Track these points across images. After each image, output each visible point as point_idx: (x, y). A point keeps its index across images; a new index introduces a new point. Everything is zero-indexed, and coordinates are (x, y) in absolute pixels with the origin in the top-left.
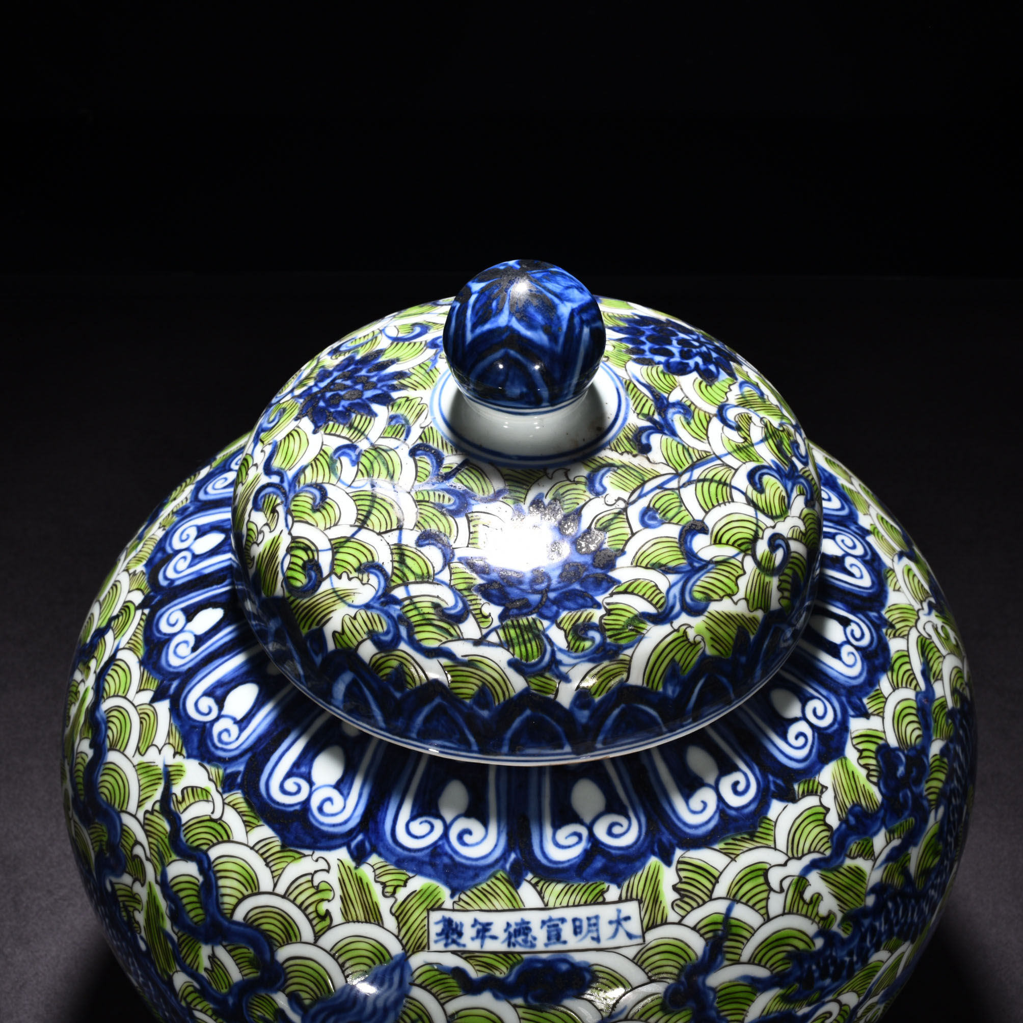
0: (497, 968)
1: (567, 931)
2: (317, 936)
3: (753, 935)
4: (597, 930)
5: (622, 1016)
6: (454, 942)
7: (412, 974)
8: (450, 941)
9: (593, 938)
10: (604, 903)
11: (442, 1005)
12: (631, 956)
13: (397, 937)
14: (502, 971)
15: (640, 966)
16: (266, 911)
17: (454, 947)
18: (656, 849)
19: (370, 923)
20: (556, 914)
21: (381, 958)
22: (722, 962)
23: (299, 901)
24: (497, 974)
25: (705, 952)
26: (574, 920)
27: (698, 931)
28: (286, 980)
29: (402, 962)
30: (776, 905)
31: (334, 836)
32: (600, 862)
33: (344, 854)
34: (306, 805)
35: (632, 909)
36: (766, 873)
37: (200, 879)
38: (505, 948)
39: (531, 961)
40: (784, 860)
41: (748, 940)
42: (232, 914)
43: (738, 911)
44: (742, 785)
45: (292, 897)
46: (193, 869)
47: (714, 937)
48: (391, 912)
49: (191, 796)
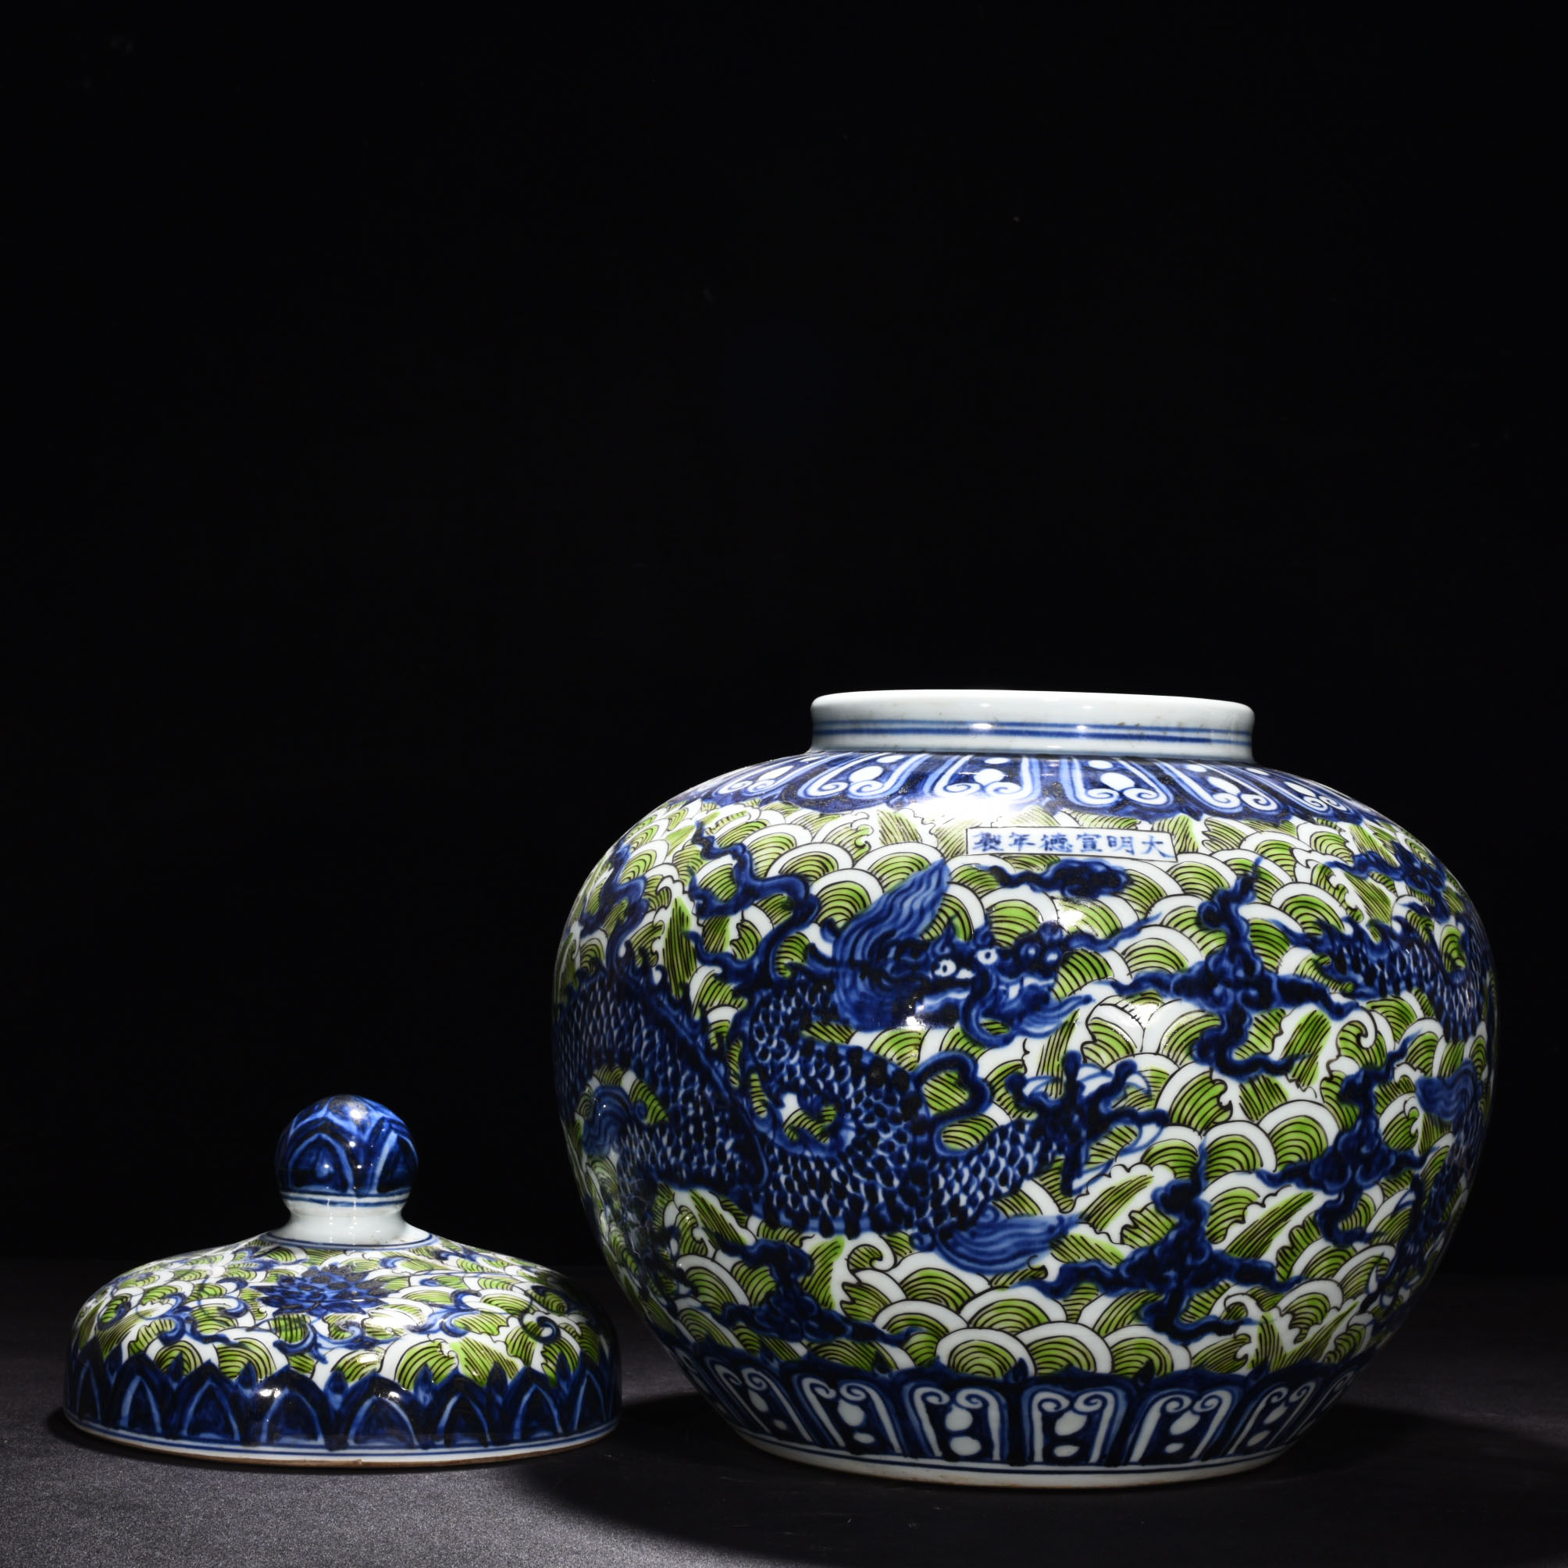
0: (1034, 866)
1: (1102, 844)
2: (855, 862)
3: (1282, 887)
4: (1131, 846)
5: (1158, 922)
6: (992, 847)
7: (950, 874)
8: (988, 847)
9: (1128, 851)
10: (1136, 829)
11: (980, 899)
12: (1166, 870)
13: (936, 848)
14: (1039, 869)
15: (1174, 878)
16: (801, 860)
17: (992, 851)
18: (1184, 810)
19: (909, 842)
20: (1091, 832)
21: (920, 865)
22: (1253, 898)
23: (836, 842)
24: (1035, 870)
25: (1236, 885)
26: (1109, 837)
27: (1229, 866)
28: (820, 909)
29: (940, 867)
30: (1303, 874)
31: (873, 801)
32: (1131, 809)
33: (884, 807)
34: (845, 792)
35: (1164, 838)
36: (1291, 850)
37: (734, 862)
38: (1042, 851)
39: (1068, 861)
40: (1309, 849)
41: (1278, 890)
42: (766, 874)
43: (1266, 865)
44: (1263, 801)
45: (830, 841)
46: (728, 860)
47: (1245, 875)
48: (930, 833)
49: (725, 821)
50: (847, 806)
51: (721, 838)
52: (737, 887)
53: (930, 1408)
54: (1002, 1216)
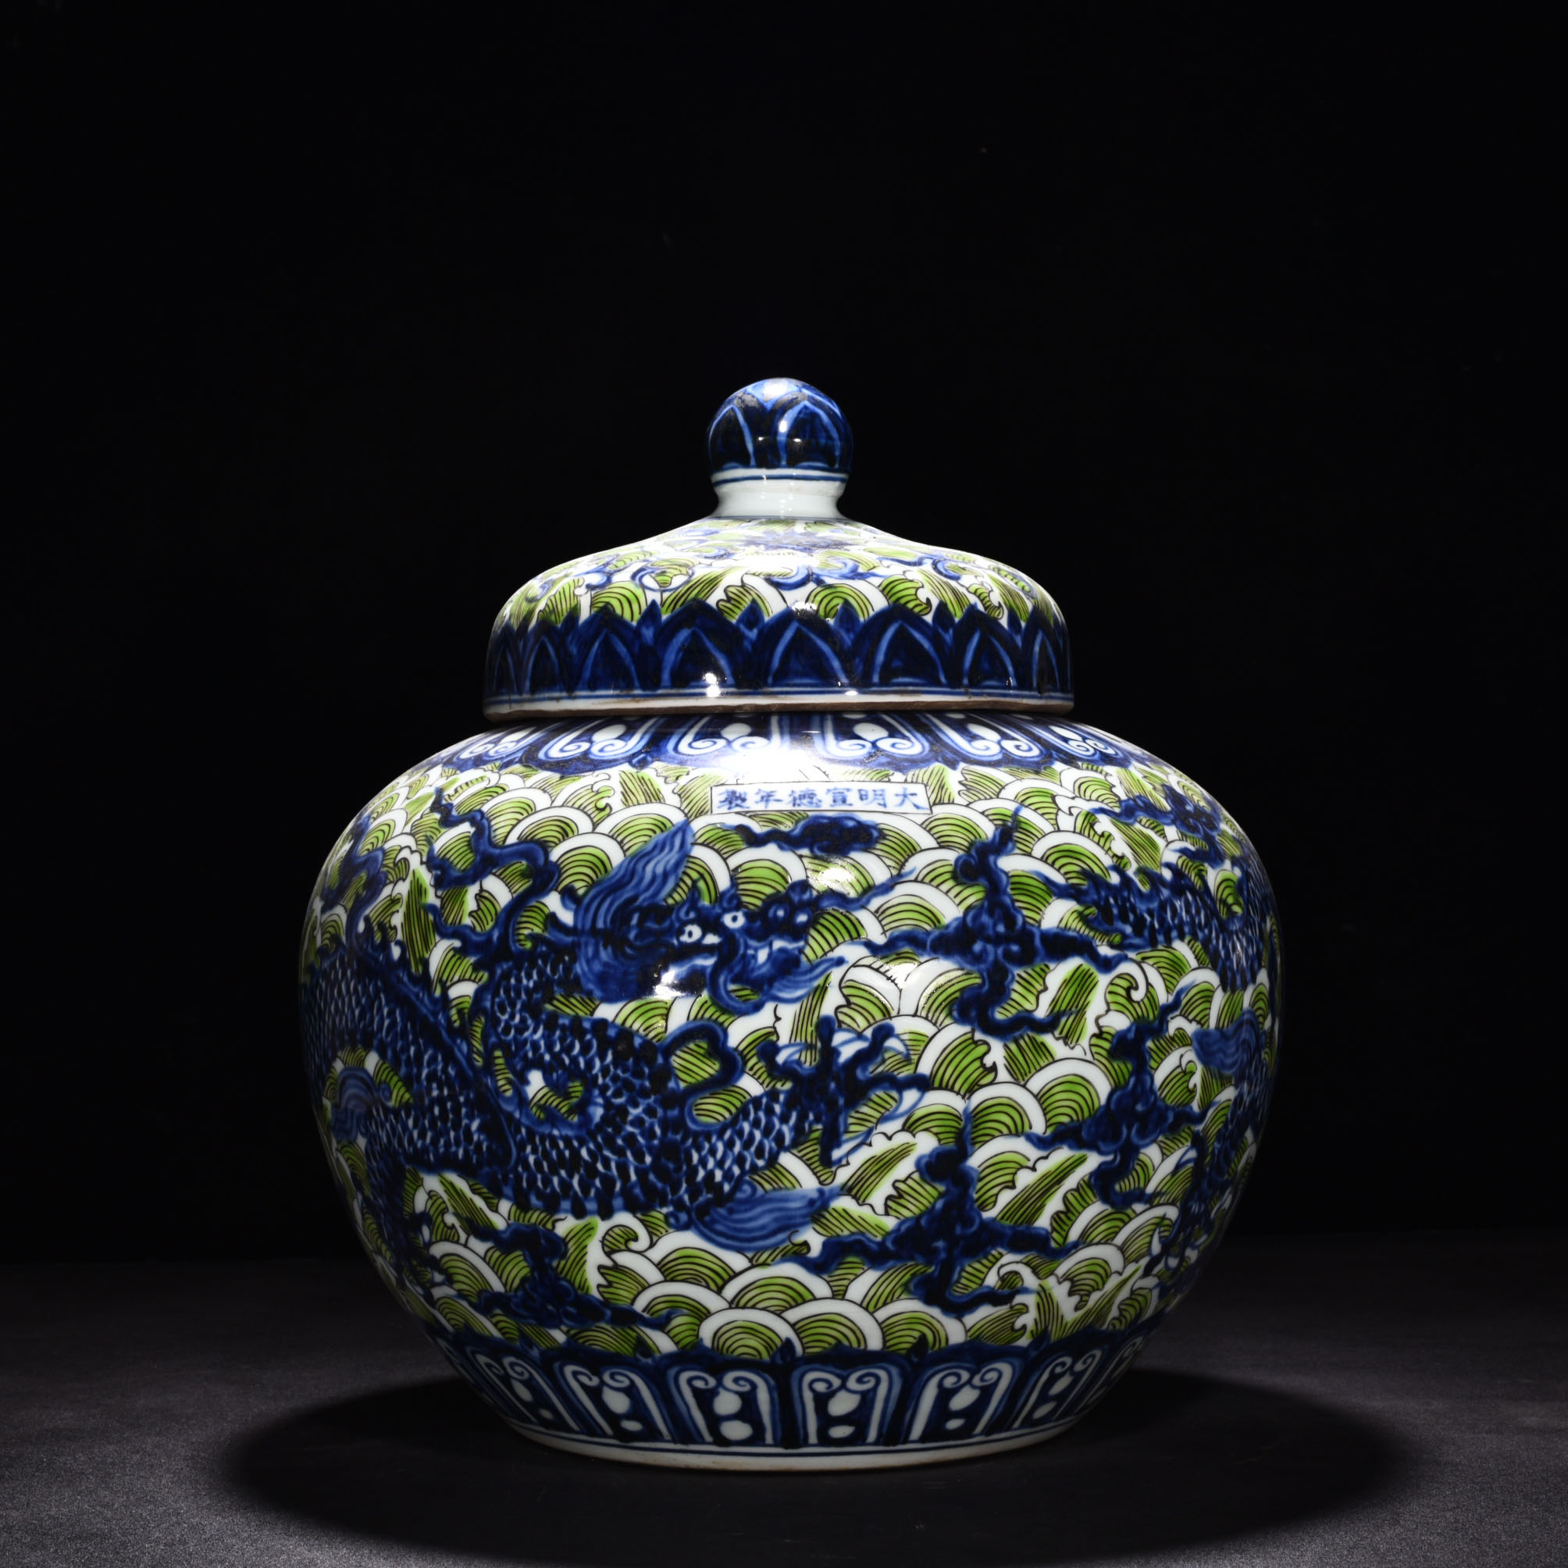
0: (781, 823)
1: (853, 797)
2: (595, 825)
3: (1044, 836)
4: (884, 799)
5: (912, 877)
6: (737, 805)
7: (694, 835)
8: (733, 805)
9: (880, 804)
10: (889, 781)
11: (725, 860)
12: (920, 822)
13: (679, 808)
14: (787, 826)
15: (929, 831)
16: (539, 825)
17: (738, 809)
18: (940, 759)
19: (651, 802)
20: (841, 786)
21: (663, 827)
22: (1013, 849)
23: (576, 805)
24: (782, 828)
25: (994, 836)
26: (860, 791)
27: (987, 816)
28: (560, 875)
29: (684, 828)
30: (1066, 822)
31: (615, 760)
32: (884, 760)
33: (626, 767)
34: (586, 753)
35: (919, 789)
36: (1053, 797)
37: (472, 830)
38: (790, 807)
39: (817, 817)
40: (1072, 795)
41: (1039, 839)
42: (504, 841)
43: (1026, 814)
44: (1024, 747)
45: (570, 804)
46: (466, 828)
47: (1004, 825)
48: (673, 792)
49: (465, 787)
50: (589, 767)
51: (459, 805)
52: (476, 855)
53: (696, 1392)
54: (760, 1191)
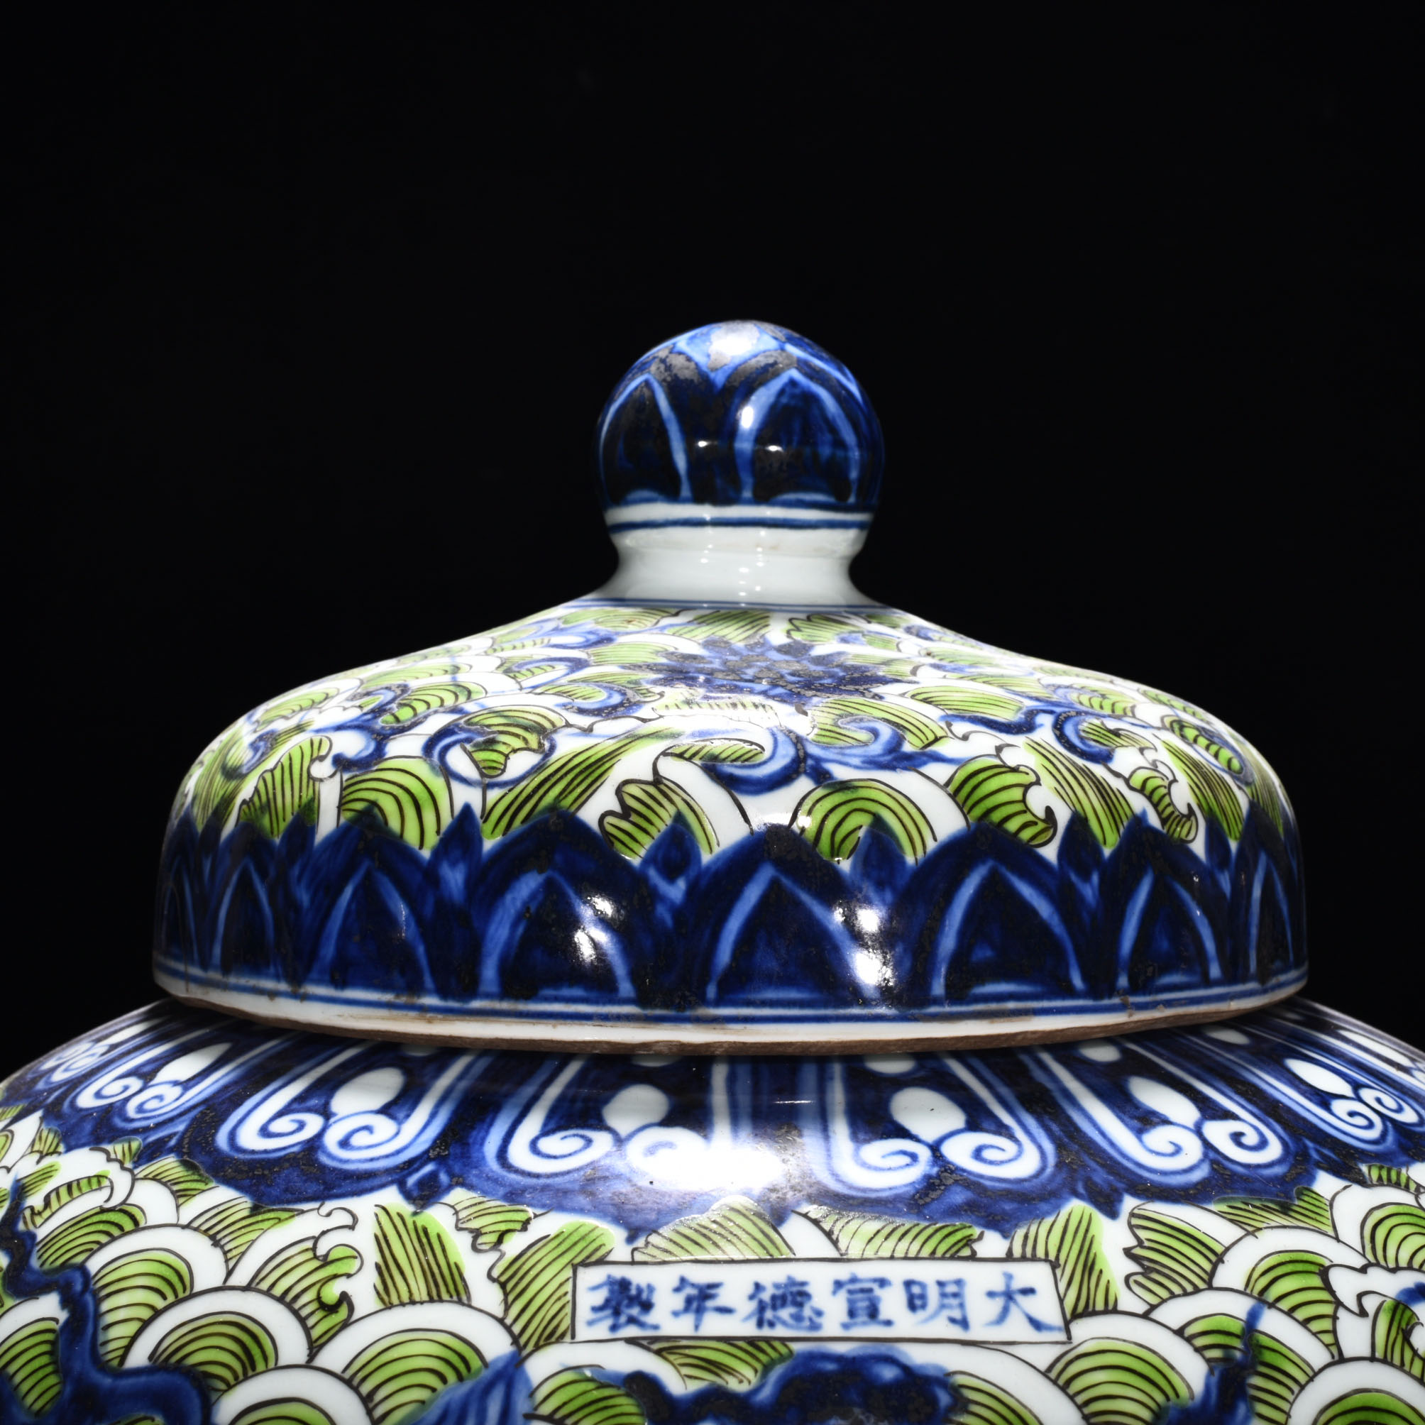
0: (730, 1371)
1: (892, 1303)
2: (315, 1347)
3: (1311, 1379)
4: (962, 1306)
6: (632, 1320)
7: (532, 1394)
8: (623, 1319)
9: (953, 1320)
10: (973, 1257)
12: (1043, 1366)
13: (501, 1321)
14: (743, 1378)
15: (1064, 1388)
16: (197, 1330)
17: (633, 1331)
18: (1081, 1190)
19: (441, 1300)
20: (866, 1271)
21: (462, 1367)
23: (278, 1291)
24: (733, 1384)
25: (1207, 1389)
26: (908, 1284)
27: (1189, 1340)
29: (511, 1371)
30: (1354, 1336)
31: (370, 1175)
32: (959, 1196)
33: (391, 1197)
34: (314, 1144)
35: (1036, 1275)
36: (1324, 1272)
37: (63, 1316)
38: (750, 1330)
39: (811, 1357)
40: (1359, 1262)
41: (1302, 1387)
42: (123, 1358)
43: (1274, 1324)
44: (1251, 1138)
45: (264, 1286)
46: (48, 1307)
47: (1227, 1359)
48: (489, 1276)
49: (64, 1196)
50: (313, 1188)
51: (52, 1239)
52: (63, 1382)
